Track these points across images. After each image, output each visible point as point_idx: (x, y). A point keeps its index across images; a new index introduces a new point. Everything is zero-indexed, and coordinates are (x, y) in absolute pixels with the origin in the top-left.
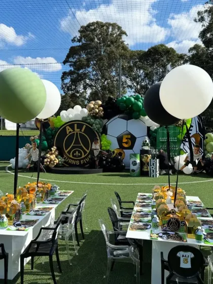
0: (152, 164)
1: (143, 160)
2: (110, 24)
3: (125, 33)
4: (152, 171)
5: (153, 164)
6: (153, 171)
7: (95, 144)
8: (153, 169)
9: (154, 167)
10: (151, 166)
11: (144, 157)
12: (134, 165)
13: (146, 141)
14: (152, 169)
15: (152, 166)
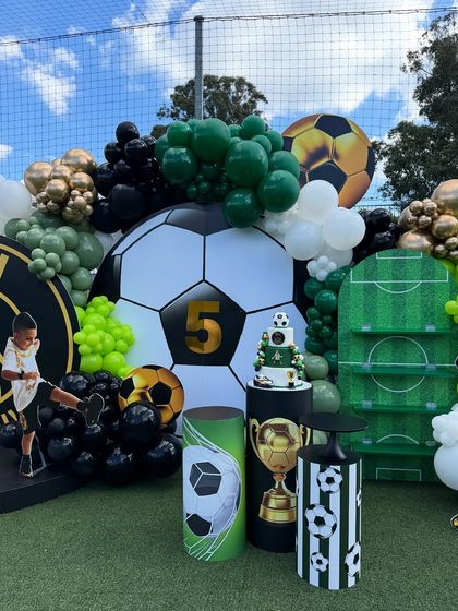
0: (315, 498)
1: (262, 451)
2: (232, 80)
3: (262, 97)
4: (314, 545)
5: (325, 498)
6: (324, 545)
7: (20, 345)
8: (325, 531)
9: (330, 520)
10: (308, 506)
11: (269, 434)
12: (201, 491)
13: (279, 337)
14: (313, 528)
15: (320, 511)
